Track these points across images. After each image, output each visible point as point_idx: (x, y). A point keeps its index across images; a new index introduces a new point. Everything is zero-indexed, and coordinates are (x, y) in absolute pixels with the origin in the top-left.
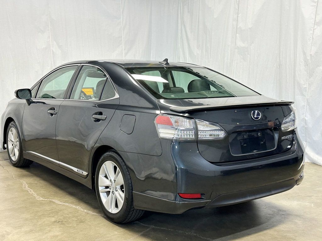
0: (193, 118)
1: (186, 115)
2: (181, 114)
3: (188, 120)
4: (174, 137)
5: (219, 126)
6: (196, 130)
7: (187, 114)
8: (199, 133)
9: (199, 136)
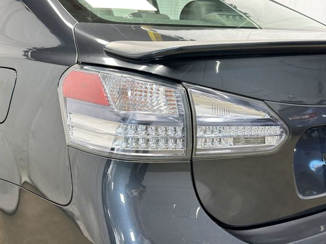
0: (179, 82)
1: (159, 69)
2: (142, 68)
3: (162, 89)
4: (116, 148)
5: (264, 111)
6: (189, 123)
7: (161, 66)
8: (199, 133)
9: (200, 145)
